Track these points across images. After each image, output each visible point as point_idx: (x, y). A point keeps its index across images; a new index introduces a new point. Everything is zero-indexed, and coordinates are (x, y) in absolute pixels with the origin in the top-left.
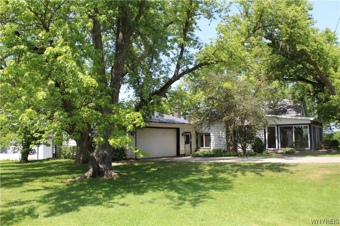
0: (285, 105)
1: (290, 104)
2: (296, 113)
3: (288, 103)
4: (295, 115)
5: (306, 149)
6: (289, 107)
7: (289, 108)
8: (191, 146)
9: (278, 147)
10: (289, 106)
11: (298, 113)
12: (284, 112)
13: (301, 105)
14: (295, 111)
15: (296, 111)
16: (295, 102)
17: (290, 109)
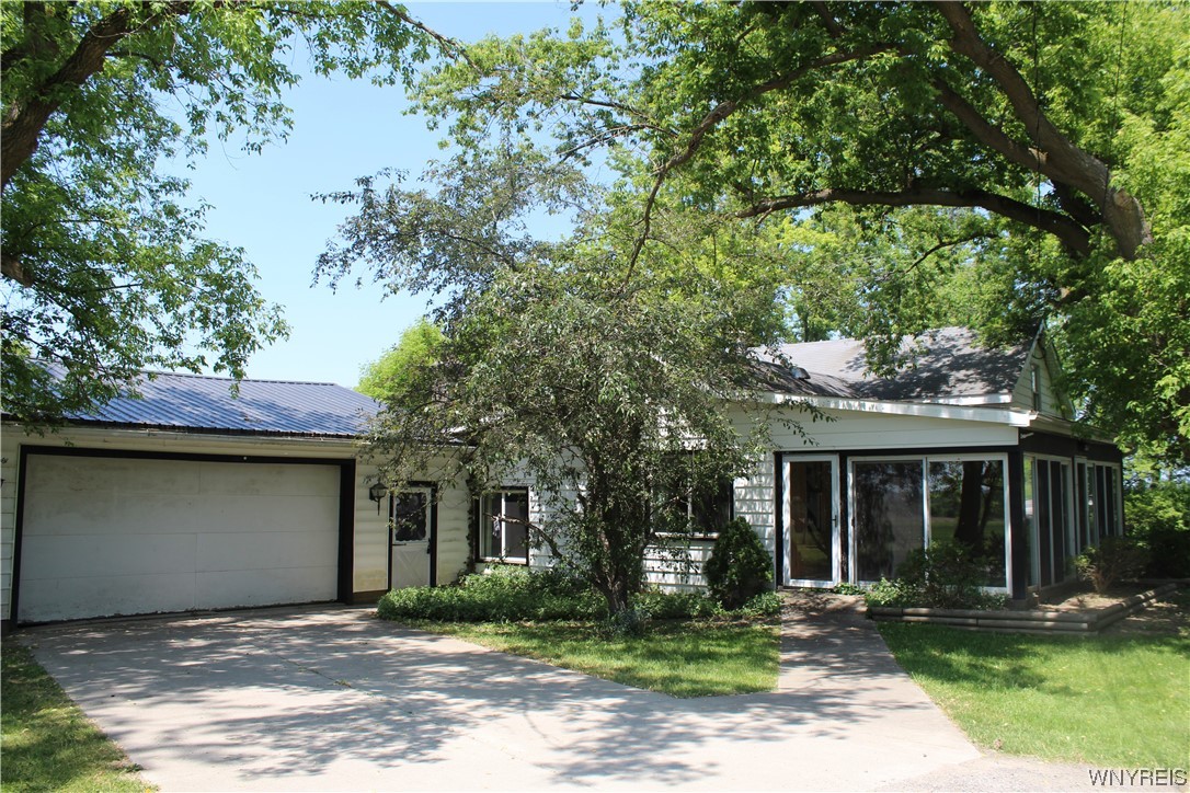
0: (947, 351)
1: (967, 350)
2: (988, 393)
3: (961, 342)
4: (980, 401)
5: (993, 591)
6: (961, 363)
7: (959, 369)
8: (432, 550)
9: (845, 576)
10: (963, 356)
11: (995, 391)
12: (934, 384)
13: (1018, 353)
14: (983, 380)
15: (992, 382)
16: (994, 339)
17: (961, 374)
